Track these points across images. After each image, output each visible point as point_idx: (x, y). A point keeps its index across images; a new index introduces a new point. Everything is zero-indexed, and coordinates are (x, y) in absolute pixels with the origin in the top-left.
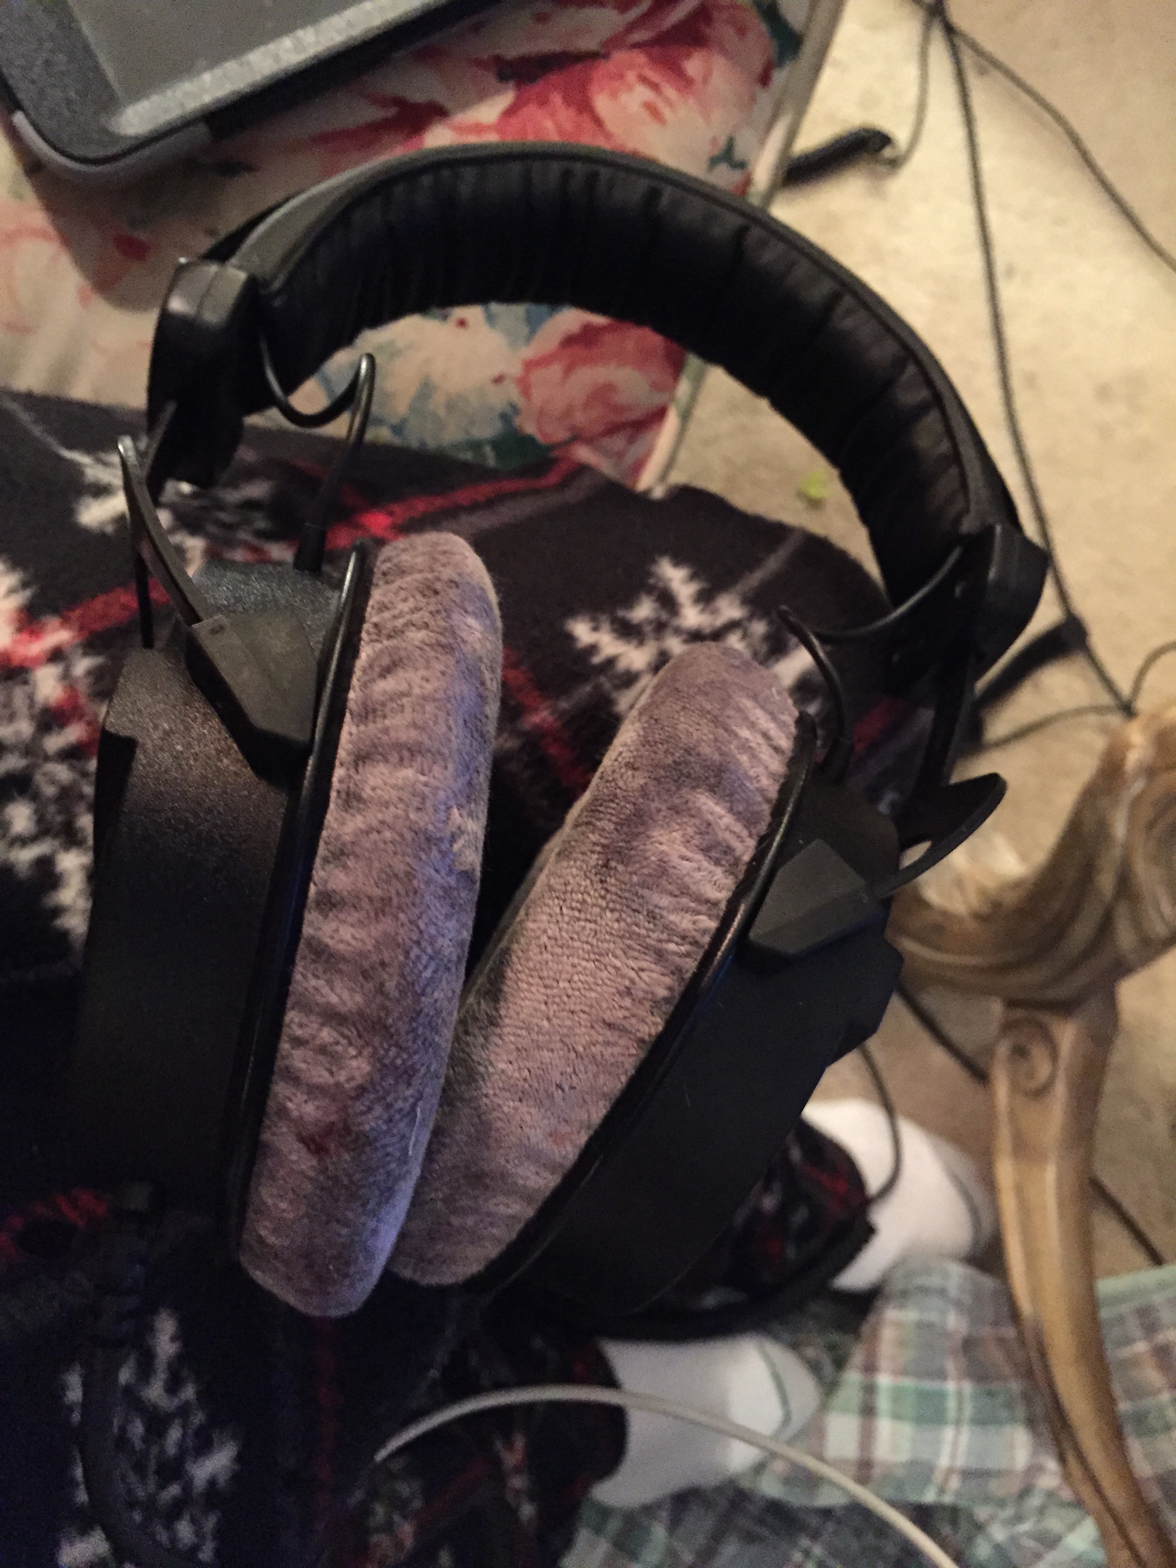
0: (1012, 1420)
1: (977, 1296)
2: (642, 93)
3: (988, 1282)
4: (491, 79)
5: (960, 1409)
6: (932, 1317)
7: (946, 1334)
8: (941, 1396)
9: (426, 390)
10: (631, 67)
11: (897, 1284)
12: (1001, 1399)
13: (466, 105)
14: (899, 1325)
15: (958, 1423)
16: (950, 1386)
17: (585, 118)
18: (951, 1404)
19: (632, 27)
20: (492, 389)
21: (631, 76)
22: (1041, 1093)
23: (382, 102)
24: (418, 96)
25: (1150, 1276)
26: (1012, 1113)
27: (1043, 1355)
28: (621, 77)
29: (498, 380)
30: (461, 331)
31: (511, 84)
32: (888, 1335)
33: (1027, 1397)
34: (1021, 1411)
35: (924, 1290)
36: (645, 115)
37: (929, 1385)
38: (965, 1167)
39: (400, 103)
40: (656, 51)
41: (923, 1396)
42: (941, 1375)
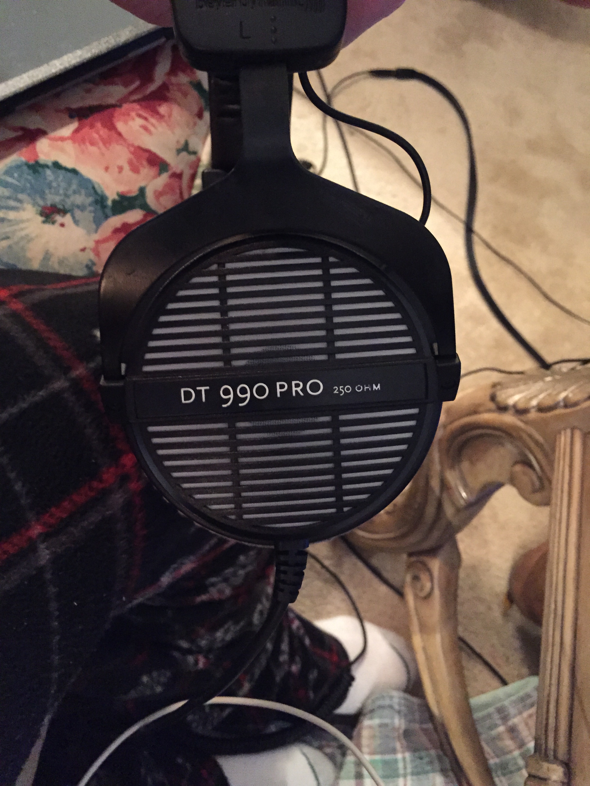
0: (433, 771)
1: (410, 708)
2: (139, 121)
3: (415, 700)
4: (66, 117)
5: (405, 768)
6: (387, 721)
7: (394, 729)
8: (396, 761)
9: (47, 256)
10: (133, 110)
11: (369, 707)
12: (426, 760)
13: (55, 129)
14: (371, 727)
15: (405, 776)
16: (399, 756)
17: (113, 133)
18: (401, 765)
19: (132, 93)
20: (81, 254)
21: (133, 114)
22: (429, 596)
23: (15, 129)
24: (32, 127)
25: (502, 691)
26: (416, 609)
27: (447, 735)
28: (129, 115)
29: (83, 250)
30: (63, 229)
31: (76, 119)
32: (365, 733)
33: (440, 758)
34: (437, 765)
35: (381, 707)
36: (142, 130)
37: (388, 757)
38: (400, 643)
39: (23, 129)
40: (143, 103)
41: (386, 763)
42: (394, 751)
